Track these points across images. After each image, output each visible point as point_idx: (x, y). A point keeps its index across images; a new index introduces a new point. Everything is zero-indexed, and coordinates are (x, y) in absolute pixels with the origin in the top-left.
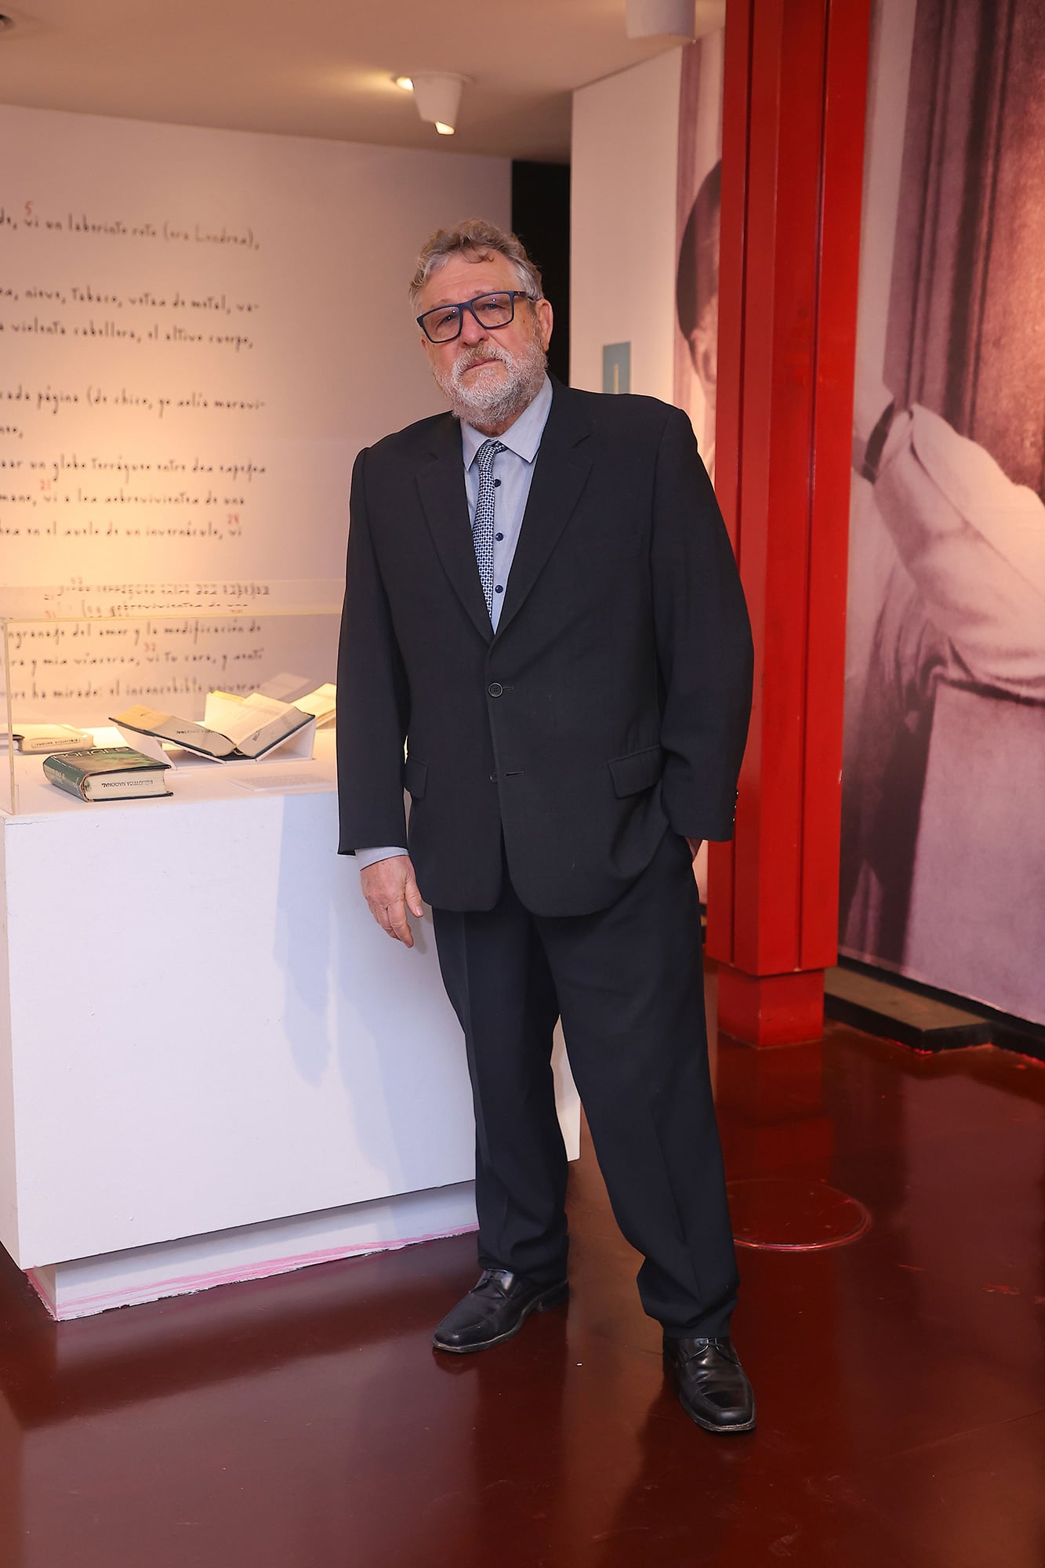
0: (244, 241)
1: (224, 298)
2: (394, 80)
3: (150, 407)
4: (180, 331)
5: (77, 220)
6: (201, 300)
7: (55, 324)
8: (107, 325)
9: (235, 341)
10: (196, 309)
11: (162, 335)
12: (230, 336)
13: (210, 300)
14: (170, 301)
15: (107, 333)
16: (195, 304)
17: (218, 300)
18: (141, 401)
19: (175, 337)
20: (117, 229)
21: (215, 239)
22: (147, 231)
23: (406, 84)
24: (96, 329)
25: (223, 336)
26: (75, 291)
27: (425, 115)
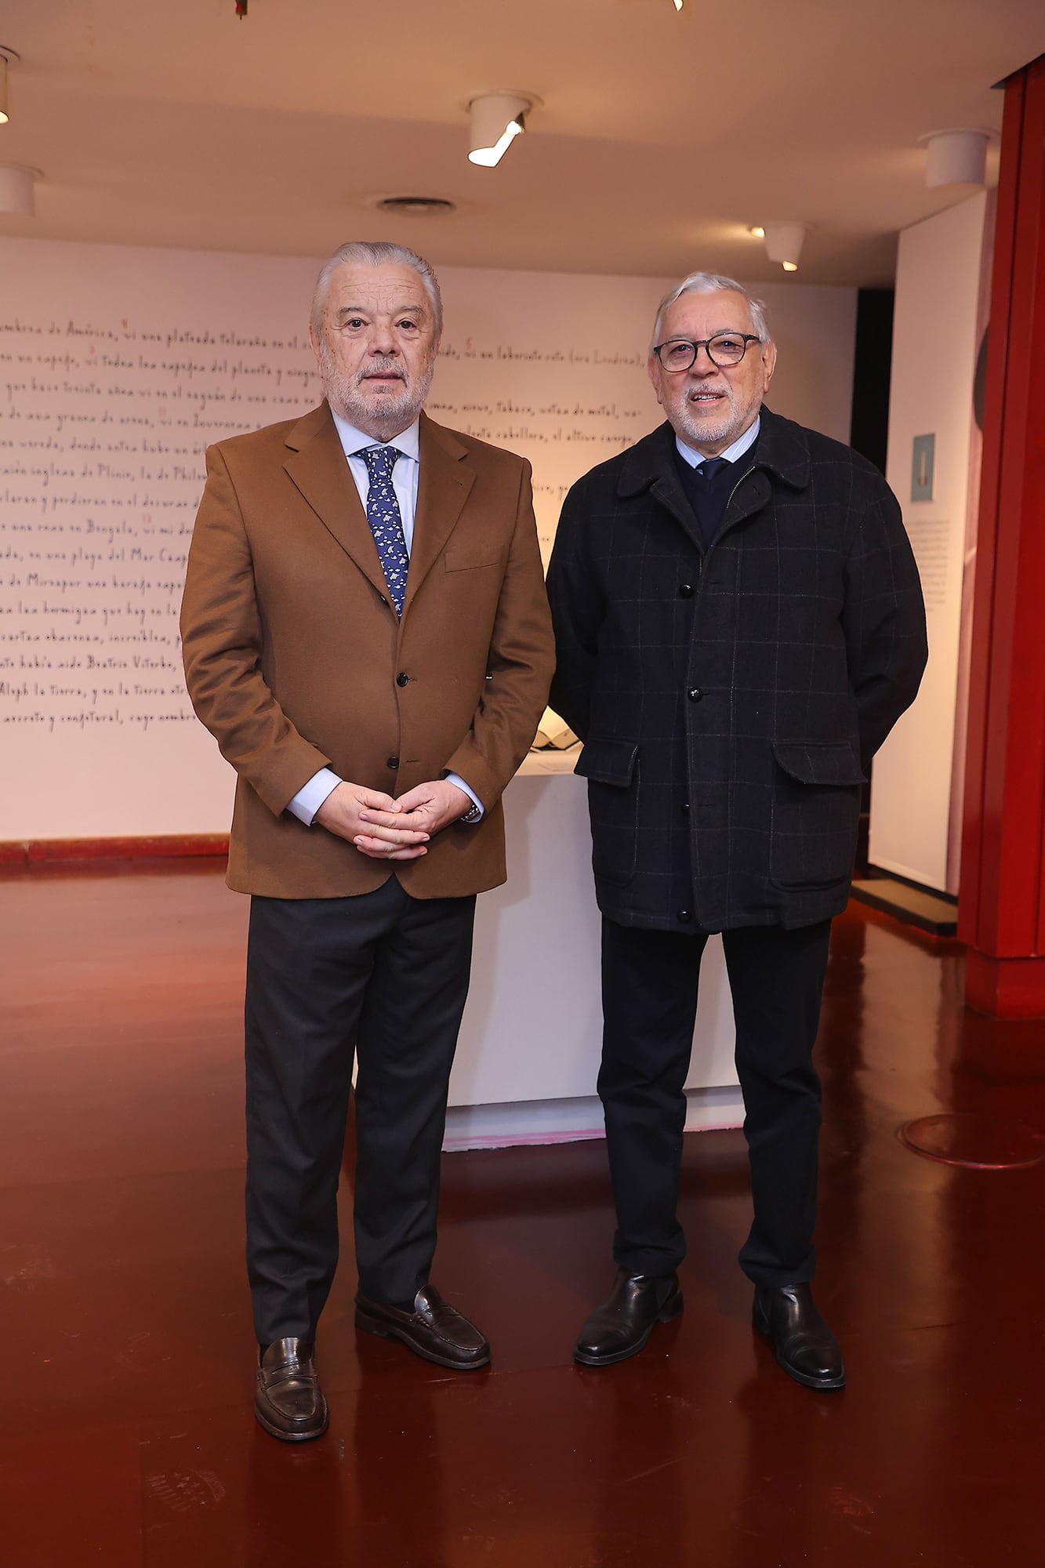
0: (632, 362)
1: (614, 407)
2: (750, 229)
3: (552, 492)
4: (579, 433)
5: (505, 351)
6: (596, 408)
7: (484, 430)
8: (522, 430)
9: (621, 441)
10: (592, 416)
11: (564, 436)
12: (617, 436)
13: (603, 408)
14: (571, 411)
15: (522, 436)
16: (591, 412)
17: (609, 408)
18: (545, 488)
19: (574, 438)
20: (534, 356)
21: (610, 361)
22: (557, 357)
23: (759, 233)
24: (514, 433)
25: (612, 436)
26: (499, 404)
27: (774, 256)
